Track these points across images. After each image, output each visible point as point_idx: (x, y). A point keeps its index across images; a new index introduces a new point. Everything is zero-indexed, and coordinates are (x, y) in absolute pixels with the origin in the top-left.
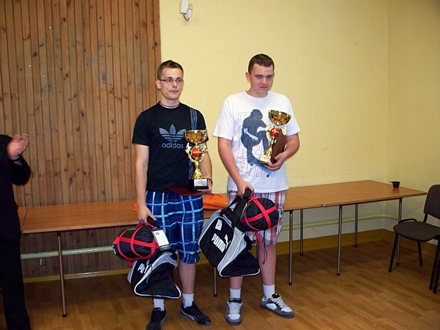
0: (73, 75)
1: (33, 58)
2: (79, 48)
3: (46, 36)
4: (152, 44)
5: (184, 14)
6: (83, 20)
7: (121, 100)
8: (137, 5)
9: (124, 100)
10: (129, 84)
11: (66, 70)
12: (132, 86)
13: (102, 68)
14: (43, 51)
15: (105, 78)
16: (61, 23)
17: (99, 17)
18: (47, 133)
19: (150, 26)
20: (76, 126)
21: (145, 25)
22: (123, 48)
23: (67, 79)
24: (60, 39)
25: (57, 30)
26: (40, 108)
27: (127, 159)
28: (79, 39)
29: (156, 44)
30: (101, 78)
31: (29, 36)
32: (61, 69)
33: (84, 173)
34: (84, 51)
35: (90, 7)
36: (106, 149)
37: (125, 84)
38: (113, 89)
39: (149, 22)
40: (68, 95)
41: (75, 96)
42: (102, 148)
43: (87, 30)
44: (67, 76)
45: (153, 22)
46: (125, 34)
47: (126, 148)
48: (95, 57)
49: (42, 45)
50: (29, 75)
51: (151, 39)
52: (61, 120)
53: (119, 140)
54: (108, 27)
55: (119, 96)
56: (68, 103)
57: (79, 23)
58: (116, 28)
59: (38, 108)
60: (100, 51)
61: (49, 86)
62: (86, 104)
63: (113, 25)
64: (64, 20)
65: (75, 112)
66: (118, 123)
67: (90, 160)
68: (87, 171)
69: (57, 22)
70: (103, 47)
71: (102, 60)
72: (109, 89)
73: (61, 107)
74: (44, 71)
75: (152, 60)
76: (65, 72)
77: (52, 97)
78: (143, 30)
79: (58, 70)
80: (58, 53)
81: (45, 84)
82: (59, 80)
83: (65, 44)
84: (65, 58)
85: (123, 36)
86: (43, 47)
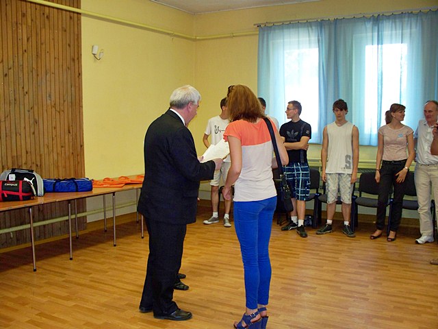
0: (31, 93)
1: (5, 78)
2: (35, 73)
3: (13, 62)
4: (77, 74)
5: (95, 55)
6: (37, 53)
7: (59, 112)
8: (69, 45)
9: (62, 113)
10: (64, 101)
12: (66, 102)
13: (49, 89)
14: (11, 73)
15: (50, 96)
16: (23, 53)
17: (47, 52)
18: (14, 136)
19: (76, 62)
20: (32, 131)
21: (74, 60)
23: (27, 95)
24: (23, 65)
25: (21, 58)
26: (9, 116)
27: (63, 155)
28: (34, 66)
29: (79, 74)
30: (48, 96)
31: (2, 61)
32: (23, 88)
33: (37, 165)
34: (38, 75)
35: (41, 44)
36: (50, 148)
37: (62, 102)
38: (55, 104)
39: (76, 59)
41: (32, 108)
42: (48, 146)
43: (39, 60)
44: (26, 93)
45: (78, 59)
46: (63, 66)
47: (62, 147)
48: (44, 80)
51: (77, 70)
52: (23, 125)
53: (58, 140)
54: (52, 59)
55: (58, 110)
56: (27, 112)
57: (34, 53)
58: (57, 60)
59: (7, 116)
60: (47, 76)
61: (15, 100)
62: (38, 115)
63: (55, 58)
64: (25, 51)
65: (32, 121)
66: (58, 129)
67: (41, 156)
68: (39, 164)
69: (20, 52)
70: (49, 74)
71: (48, 83)
72: (53, 104)
73: (22, 116)
74: (12, 88)
75: (77, 85)
76: (26, 90)
77: (17, 108)
78: (72, 63)
79: (21, 89)
80: (21, 75)
81: (12, 98)
82: (21, 95)
83: (25, 70)
84: (26, 80)
85: (61, 67)
86: (11, 70)
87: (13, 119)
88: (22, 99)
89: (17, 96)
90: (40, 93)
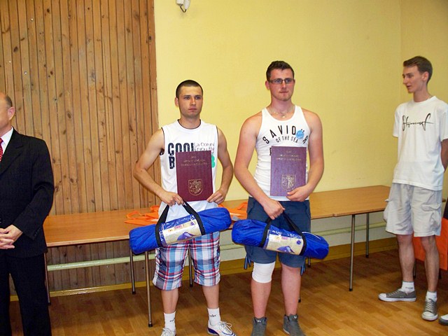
0: (59, 72)
1: (14, 53)
2: (65, 42)
3: (28, 29)
4: (145, 38)
5: (181, 5)
6: (69, 12)
7: (111, 99)
9: (115, 100)
10: (120, 82)
11: (51, 67)
12: (124, 84)
13: (91, 65)
14: (24, 45)
15: (93, 75)
16: (44, 15)
17: (86, 8)
19: (143, 19)
20: (62, 129)
21: (138, 17)
22: (114, 43)
23: (52, 77)
24: (44, 32)
25: (40, 22)
26: (22, 110)
27: (119, 164)
28: (65, 32)
29: (150, 38)
30: (89, 75)
31: (9, 29)
32: (45, 66)
33: (72, 180)
34: (71, 45)
36: (95, 154)
37: (116, 82)
38: (103, 88)
39: (142, 14)
40: (53, 94)
41: (61, 95)
42: (91, 152)
43: (74, 22)
44: (52, 73)
45: (146, 14)
46: (116, 27)
47: (118, 152)
48: (82, 52)
49: (23, 39)
50: (9, 73)
51: (144, 32)
52: (45, 122)
53: (110, 143)
54: (97, 19)
55: (110, 95)
56: (53, 103)
58: (105, 19)
59: (20, 109)
60: (88, 45)
61: (32, 85)
62: (72, 103)
63: (102, 17)
64: (48, 11)
65: (61, 114)
66: (109, 125)
67: (78, 166)
68: (75, 178)
69: (40, 13)
70: (92, 41)
71: (90, 56)
72: (99, 87)
73: (45, 107)
74: (25, 68)
75: (145, 54)
76: (49, 70)
77: (36, 97)
78: (135, 22)
79: (41, 67)
80: (41, 47)
81: (27, 82)
82: (43, 77)
83: (49, 38)
84: (50, 54)
85: (113, 29)
86: (24, 41)
87: (29, 112)
88: (43, 83)
89: (36, 79)
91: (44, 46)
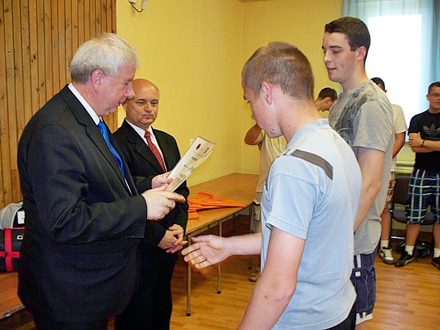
0: (41, 57)
2: (47, 23)
5: (133, 4)
14: (8, 18)
19: (109, 11)
21: (105, 9)
23: (35, 62)
24: (28, 7)
28: (47, 12)
32: (29, 48)
34: (52, 28)
39: (108, 7)
41: (42, 85)
43: (55, 2)
44: (34, 57)
45: (111, 7)
46: (90, 15)
48: (62, 37)
49: (7, 10)
51: (109, 25)
56: (35, 94)
59: (3, 98)
60: (67, 30)
61: (15, 69)
70: (70, 27)
71: (68, 43)
73: (28, 98)
74: (9, 48)
76: (32, 52)
77: (19, 84)
78: (103, 14)
79: (25, 48)
80: (25, 25)
81: (10, 65)
82: (26, 61)
83: (33, 14)
84: (33, 35)
85: (87, 16)
86: (8, 12)
87: (11, 101)
88: (26, 68)
89: (19, 62)
90: (55, 60)
91: (27, 23)
